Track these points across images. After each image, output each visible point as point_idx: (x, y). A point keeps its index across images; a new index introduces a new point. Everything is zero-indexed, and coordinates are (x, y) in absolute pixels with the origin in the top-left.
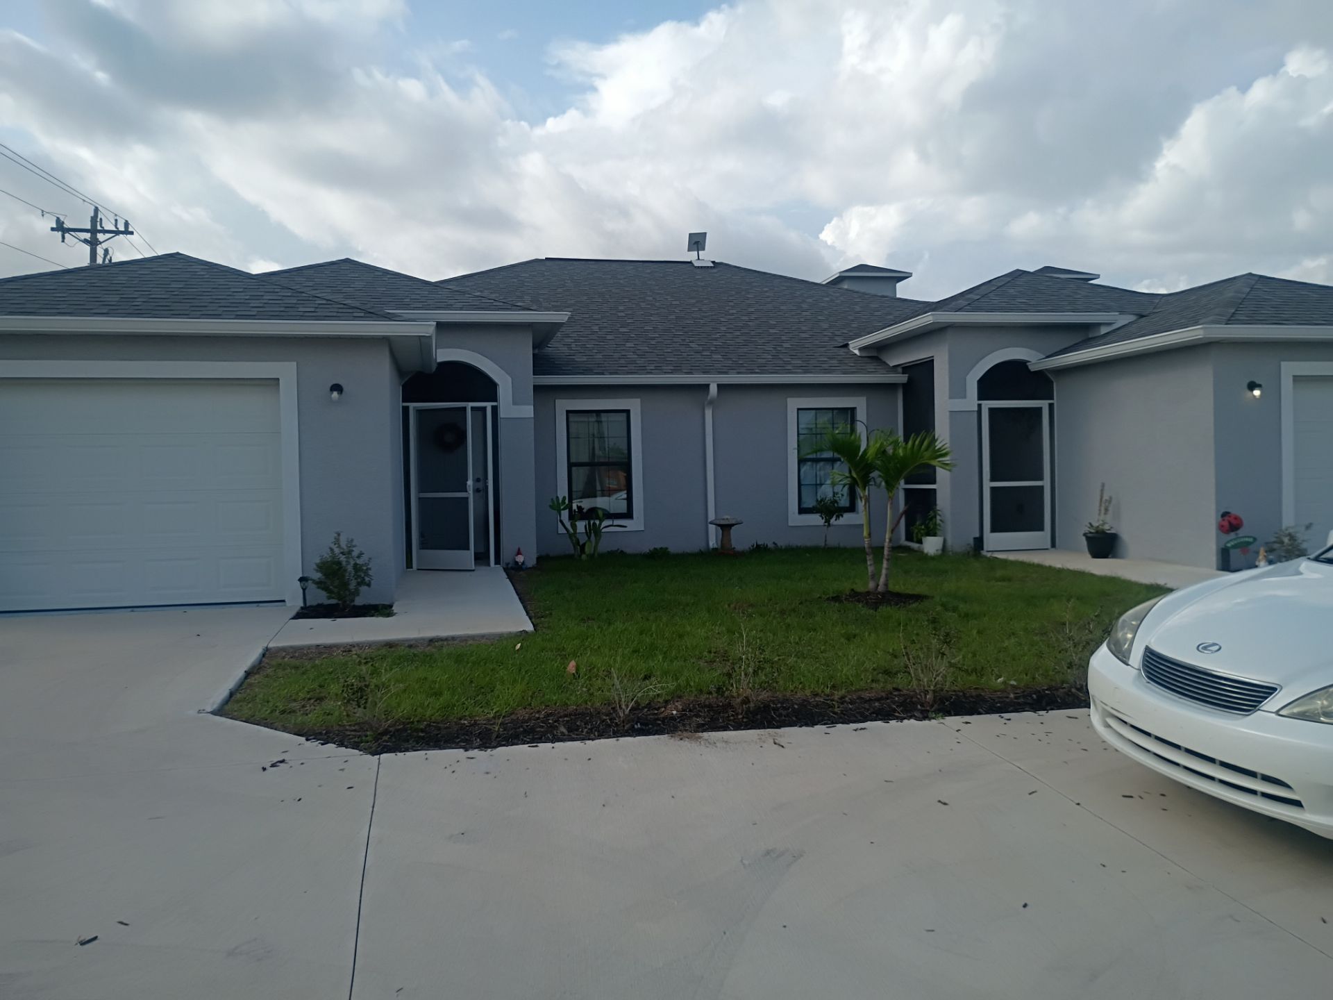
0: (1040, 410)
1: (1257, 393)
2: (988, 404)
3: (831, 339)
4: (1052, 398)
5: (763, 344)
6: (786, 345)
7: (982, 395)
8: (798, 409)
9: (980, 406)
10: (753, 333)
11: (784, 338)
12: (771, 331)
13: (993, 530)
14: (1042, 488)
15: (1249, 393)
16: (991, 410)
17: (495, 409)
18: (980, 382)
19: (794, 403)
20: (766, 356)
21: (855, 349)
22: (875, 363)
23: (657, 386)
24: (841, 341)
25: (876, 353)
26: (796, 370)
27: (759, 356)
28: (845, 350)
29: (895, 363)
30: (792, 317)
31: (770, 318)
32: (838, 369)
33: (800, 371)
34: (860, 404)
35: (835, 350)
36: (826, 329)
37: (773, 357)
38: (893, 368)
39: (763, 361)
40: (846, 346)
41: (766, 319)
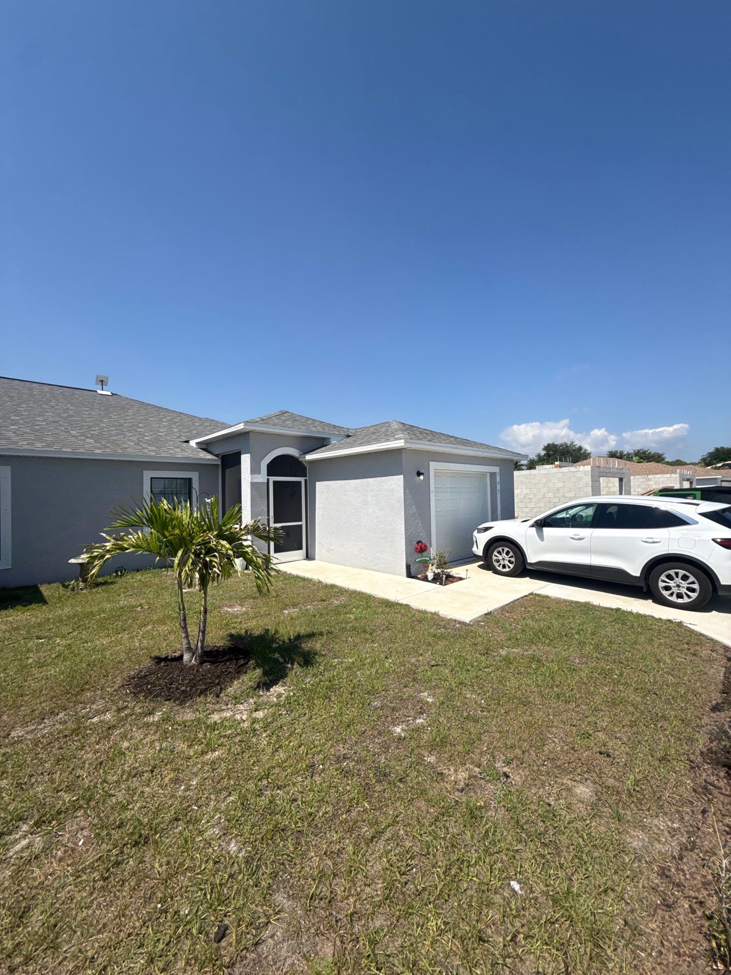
0: (300, 483)
1: (422, 477)
2: (273, 479)
3: (178, 437)
4: (306, 476)
5: (131, 436)
6: (146, 438)
7: (270, 473)
8: (151, 478)
9: (268, 480)
10: (125, 430)
11: (146, 434)
12: (138, 430)
13: (276, 552)
14: (301, 526)
15: (417, 478)
16: (275, 482)
18: (268, 465)
19: (148, 475)
20: (130, 443)
21: (193, 443)
22: (205, 452)
23: (26, 457)
24: (185, 439)
25: (205, 446)
26: (150, 453)
27: (124, 443)
28: (187, 444)
29: (217, 453)
30: (156, 424)
31: (140, 423)
32: (180, 454)
33: (153, 454)
34: (194, 476)
35: (180, 443)
36: (176, 432)
37: (136, 444)
38: (216, 456)
39: (127, 446)
40: (187, 442)
41: (136, 423)
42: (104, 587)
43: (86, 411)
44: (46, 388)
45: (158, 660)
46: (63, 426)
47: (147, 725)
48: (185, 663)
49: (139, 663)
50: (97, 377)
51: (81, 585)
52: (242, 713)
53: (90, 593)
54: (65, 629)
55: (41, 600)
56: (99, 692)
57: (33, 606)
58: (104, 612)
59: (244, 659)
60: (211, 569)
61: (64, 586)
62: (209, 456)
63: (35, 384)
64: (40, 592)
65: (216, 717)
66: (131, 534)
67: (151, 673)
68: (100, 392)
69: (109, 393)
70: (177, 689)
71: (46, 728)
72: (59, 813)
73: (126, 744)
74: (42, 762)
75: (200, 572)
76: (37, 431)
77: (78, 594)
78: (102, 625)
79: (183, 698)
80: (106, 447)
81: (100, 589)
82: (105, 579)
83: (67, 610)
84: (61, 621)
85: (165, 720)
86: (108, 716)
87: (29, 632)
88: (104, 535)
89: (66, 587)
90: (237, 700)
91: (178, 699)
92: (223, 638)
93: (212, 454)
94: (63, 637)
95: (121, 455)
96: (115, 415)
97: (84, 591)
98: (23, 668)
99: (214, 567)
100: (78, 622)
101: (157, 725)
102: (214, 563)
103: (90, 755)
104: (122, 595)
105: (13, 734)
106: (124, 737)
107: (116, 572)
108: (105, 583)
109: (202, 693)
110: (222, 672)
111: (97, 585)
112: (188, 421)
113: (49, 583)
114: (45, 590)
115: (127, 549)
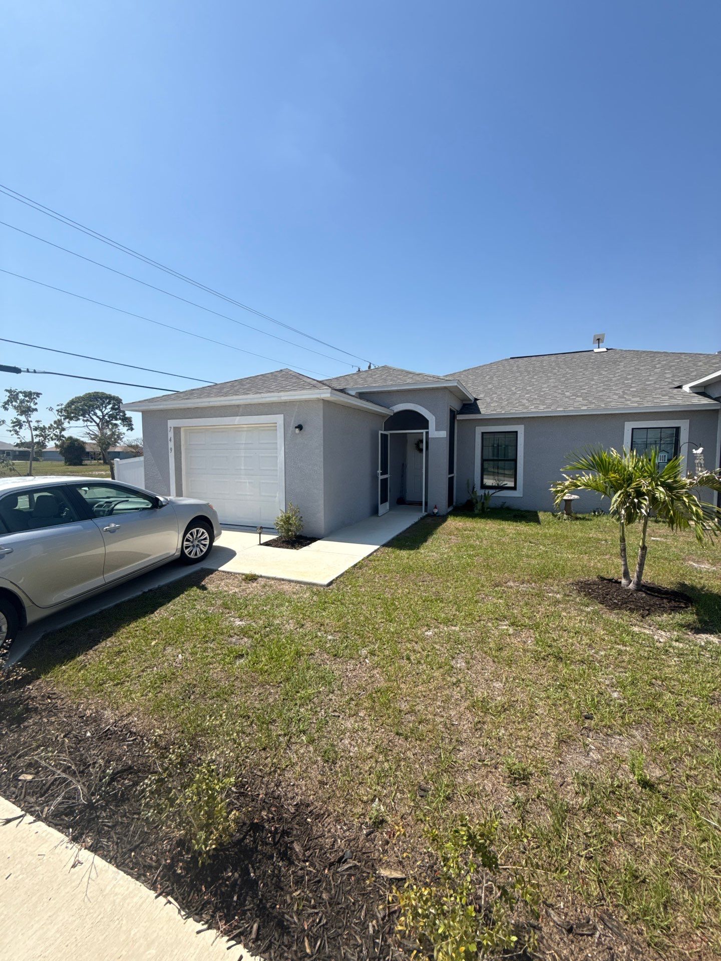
3: (670, 383)
6: (631, 390)
8: (633, 429)
10: (612, 384)
11: (633, 385)
12: (626, 382)
17: (427, 433)
19: (629, 426)
20: (615, 396)
21: (686, 388)
22: (700, 397)
23: (533, 417)
24: (677, 384)
25: (702, 390)
26: (633, 404)
27: (609, 397)
28: (679, 390)
29: (717, 396)
30: (646, 373)
31: (630, 374)
32: (666, 402)
33: (636, 405)
34: (684, 426)
35: (671, 390)
36: (669, 378)
37: (620, 397)
38: (715, 399)
39: (611, 400)
40: (680, 387)
41: (625, 375)
42: (581, 522)
43: (580, 372)
44: (553, 358)
45: (602, 579)
46: (560, 389)
47: (582, 611)
48: (622, 585)
49: (589, 576)
50: (595, 336)
51: (565, 516)
52: (662, 637)
53: (571, 524)
54: (546, 542)
55: (537, 521)
56: (556, 582)
57: (532, 524)
58: (575, 537)
59: (685, 604)
60: (639, 510)
61: (553, 515)
62: (705, 401)
63: (545, 357)
64: (538, 516)
65: (636, 629)
66: (584, 476)
67: (594, 583)
68: (596, 350)
69: (605, 350)
70: (611, 599)
71: (523, 588)
72: (522, 625)
73: (564, 614)
74: (519, 601)
75: (627, 509)
76: (542, 396)
77: (561, 522)
78: (571, 546)
79: (613, 607)
80: (591, 403)
81: (578, 522)
82: (584, 516)
83: (552, 531)
84: (545, 536)
85: (595, 613)
86: (558, 596)
87: (525, 538)
88: (565, 476)
89: (555, 516)
90: (661, 627)
91: (610, 606)
92: (672, 583)
93: (709, 397)
94: (544, 546)
95: (604, 409)
96: (606, 371)
97: (566, 521)
98: (519, 556)
99: (642, 508)
100: (557, 539)
101: (588, 613)
102: (643, 505)
103: (543, 609)
104: (594, 530)
105: (508, 584)
106: (564, 609)
107: (594, 512)
108: (584, 519)
109: (631, 610)
110: (655, 604)
111: (577, 519)
112: (689, 361)
113: (545, 511)
114: (541, 515)
115: (580, 486)
